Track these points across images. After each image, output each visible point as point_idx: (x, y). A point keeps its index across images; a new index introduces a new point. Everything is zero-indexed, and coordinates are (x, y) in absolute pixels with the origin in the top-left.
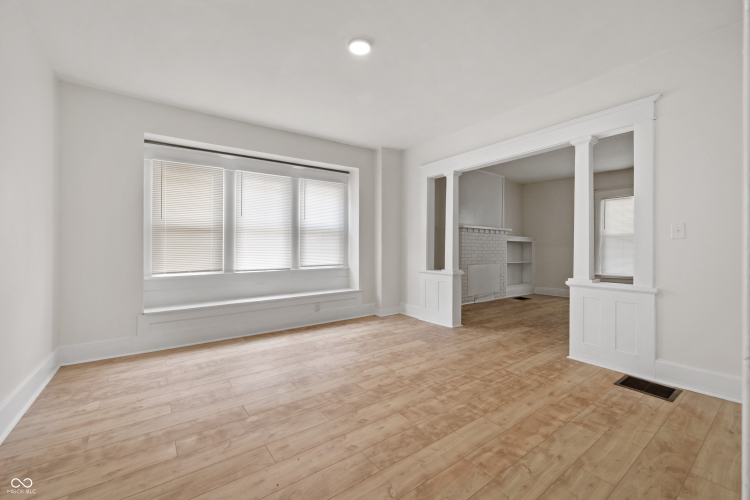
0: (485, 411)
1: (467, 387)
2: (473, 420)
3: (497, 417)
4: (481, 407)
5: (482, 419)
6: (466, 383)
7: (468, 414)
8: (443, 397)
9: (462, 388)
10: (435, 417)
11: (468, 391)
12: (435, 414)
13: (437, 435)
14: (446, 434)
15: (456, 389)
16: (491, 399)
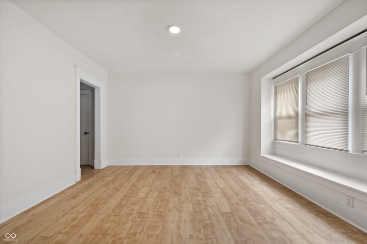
0: (109, 216)
1: (128, 226)
2: (113, 210)
3: (102, 216)
4: (112, 217)
5: (109, 212)
6: (130, 229)
7: (117, 211)
8: (135, 212)
9: (130, 223)
10: (130, 203)
11: (125, 223)
12: (131, 204)
13: (124, 199)
14: (121, 200)
15: (133, 220)
16: (107, 225)
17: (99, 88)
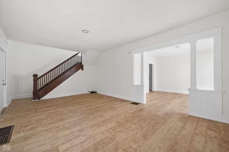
17: (153, 65)
